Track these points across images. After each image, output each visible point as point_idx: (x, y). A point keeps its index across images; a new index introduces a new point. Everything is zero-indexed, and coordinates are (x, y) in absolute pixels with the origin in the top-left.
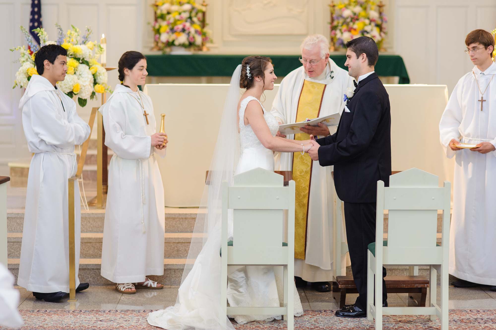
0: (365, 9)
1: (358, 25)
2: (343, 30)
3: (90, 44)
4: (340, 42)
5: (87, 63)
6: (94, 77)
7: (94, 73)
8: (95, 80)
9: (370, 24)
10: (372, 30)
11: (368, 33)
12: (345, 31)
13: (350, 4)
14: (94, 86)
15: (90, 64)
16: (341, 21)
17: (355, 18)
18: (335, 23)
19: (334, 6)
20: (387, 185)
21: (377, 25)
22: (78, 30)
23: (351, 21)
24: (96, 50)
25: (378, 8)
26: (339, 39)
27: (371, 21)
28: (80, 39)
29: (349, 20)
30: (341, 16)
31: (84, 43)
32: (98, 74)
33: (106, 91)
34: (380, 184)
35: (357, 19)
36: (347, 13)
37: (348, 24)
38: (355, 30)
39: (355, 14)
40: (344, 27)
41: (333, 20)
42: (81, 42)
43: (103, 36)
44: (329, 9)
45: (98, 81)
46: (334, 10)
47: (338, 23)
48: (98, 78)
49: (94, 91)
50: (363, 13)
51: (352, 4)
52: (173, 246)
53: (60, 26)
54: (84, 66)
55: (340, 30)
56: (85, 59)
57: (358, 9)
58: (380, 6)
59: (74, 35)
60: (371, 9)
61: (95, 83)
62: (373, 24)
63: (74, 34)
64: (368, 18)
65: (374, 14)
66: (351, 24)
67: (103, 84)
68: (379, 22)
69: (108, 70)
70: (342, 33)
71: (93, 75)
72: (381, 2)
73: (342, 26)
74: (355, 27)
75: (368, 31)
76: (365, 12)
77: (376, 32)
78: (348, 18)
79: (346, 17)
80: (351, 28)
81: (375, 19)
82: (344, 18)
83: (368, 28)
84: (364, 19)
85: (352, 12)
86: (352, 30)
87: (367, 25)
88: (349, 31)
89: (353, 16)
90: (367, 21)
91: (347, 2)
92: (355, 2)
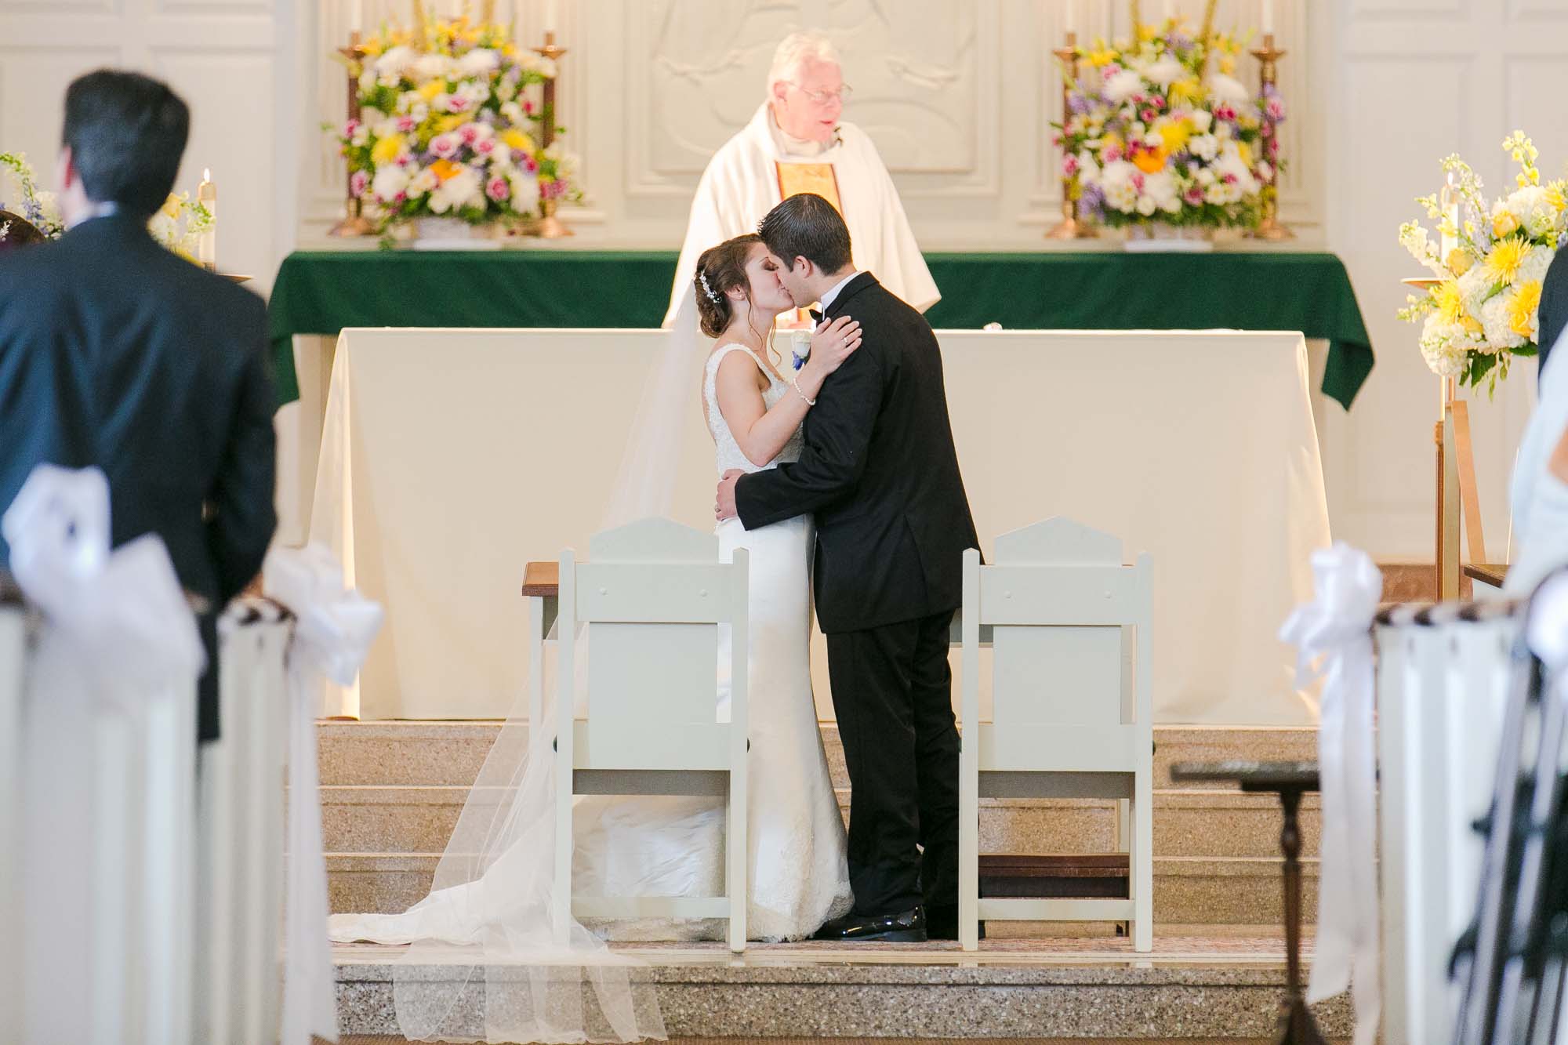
0: (1199, 68)
1: (1163, 134)
2: (1103, 156)
4: (1094, 200)
9: (1212, 130)
10: (1218, 154)
11: (1202, 163)
12: (1112, 157)
13: (1137, 52)
16: (1098, 116)
17: (1155, 104)
18: (1077, 126)
19: (1075, 57)
21: (1243, 135)
23: (1139, 119)
25: (1256, 64)
26: (1089, 188)
27: (1222, 115)
29: (1130, 112)
30: (1099, 99)
35: (1164, 110)
36: (1123, 85)
37: (1123, 131)
38: (1151, 150)
39: (1154, 89)
40: (1111, 142)
41: (1069, 113)
43: (207, 175)
44: (1059, 71)
46: (1075, 74)
47: (1089, 125)
50: (1187, 84)
51: (1147, 47)
55: (1094, 151)
57: (1166, 70)
58: (1267, 58)
60: (1222, 71)
62: (1224, 129)
64: (1208, 108)
65: (1231, 89)
66: (1138, 127)
68: (1251, 119)
70: (1101, 165)
72: (1268, 39)
73: (1100, 136)
74: (1151, 139)
75: (1205, 157)
76: (1195, 78)
77: (1237, 160)
78: (1125, 105)
79: (1119, 102)
80: (1136, 144)
81: (1238, 108)
82: (1111, 104)
83: (1203, 146)
84: (1189, 105)
85: (1144, 80)
86: (1141, 153)
87: (1201, 134)
88: (1129, 157)
89: (1145, 96)
90: (1202, 119)
91: (1124, 41)
92: (1156, 41)
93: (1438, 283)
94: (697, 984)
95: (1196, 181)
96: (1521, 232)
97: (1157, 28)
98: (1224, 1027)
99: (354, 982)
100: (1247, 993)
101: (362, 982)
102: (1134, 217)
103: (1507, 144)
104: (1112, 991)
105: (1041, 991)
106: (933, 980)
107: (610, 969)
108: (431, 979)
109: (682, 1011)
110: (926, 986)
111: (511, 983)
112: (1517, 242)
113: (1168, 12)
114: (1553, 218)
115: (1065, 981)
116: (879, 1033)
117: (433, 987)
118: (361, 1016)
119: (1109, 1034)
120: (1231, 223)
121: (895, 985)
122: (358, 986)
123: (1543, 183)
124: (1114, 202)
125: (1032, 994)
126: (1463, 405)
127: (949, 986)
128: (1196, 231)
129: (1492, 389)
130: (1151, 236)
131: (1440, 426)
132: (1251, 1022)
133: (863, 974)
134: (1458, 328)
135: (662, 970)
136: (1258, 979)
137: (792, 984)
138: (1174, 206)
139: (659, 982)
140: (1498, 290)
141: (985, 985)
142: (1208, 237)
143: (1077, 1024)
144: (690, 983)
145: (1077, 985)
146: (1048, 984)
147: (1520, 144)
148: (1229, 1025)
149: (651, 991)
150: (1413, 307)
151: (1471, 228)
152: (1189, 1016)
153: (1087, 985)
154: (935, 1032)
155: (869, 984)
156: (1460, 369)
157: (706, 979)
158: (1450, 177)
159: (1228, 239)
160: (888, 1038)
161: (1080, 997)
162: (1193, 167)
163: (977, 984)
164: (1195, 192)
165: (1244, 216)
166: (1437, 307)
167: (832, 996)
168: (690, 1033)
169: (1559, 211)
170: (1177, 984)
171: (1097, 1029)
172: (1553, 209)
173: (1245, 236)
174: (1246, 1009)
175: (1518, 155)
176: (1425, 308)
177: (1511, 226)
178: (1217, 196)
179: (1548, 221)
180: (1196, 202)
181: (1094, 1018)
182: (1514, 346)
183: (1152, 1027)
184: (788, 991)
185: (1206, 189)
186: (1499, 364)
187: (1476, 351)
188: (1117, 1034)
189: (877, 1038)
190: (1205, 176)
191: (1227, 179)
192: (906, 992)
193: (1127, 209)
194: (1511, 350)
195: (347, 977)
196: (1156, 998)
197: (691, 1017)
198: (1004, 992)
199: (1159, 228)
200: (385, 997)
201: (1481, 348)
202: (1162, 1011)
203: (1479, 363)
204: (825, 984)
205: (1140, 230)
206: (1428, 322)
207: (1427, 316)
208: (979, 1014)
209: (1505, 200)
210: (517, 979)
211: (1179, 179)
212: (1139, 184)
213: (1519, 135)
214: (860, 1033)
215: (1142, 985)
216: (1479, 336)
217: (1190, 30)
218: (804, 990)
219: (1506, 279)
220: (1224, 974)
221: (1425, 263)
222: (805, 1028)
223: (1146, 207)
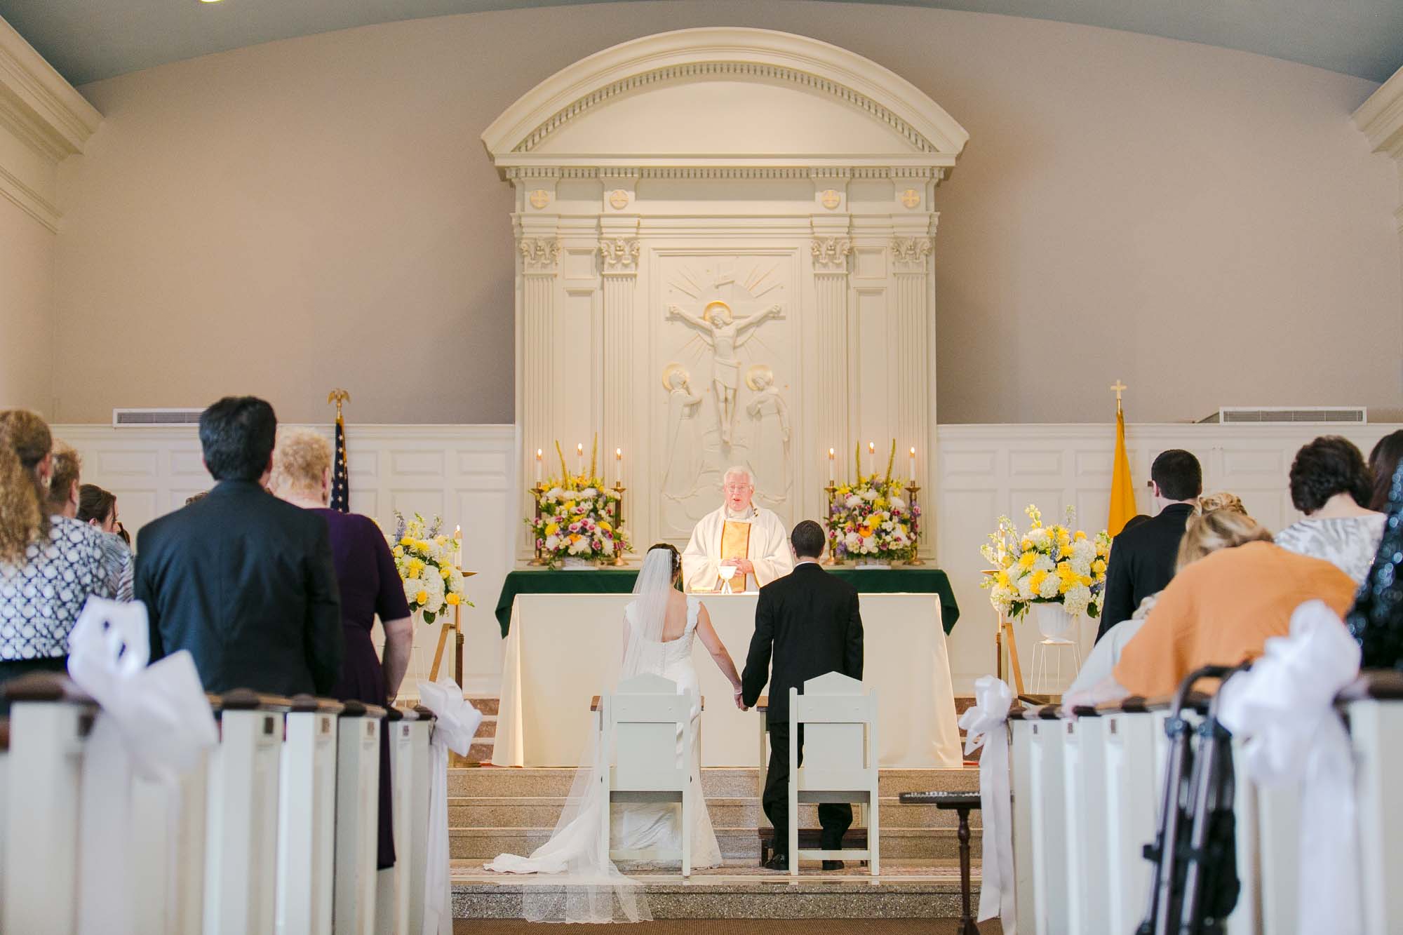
0: (885, 494)
1: (871, 521)
2: (846, 530)
3: (439, 538)
4: (842, 548)
5: (437, 565)
6: (446, 583)
7: (445, 577)
8: (447, 587)
9: (891, 519)
10: (893, 529)
11: (887, 533)
12: (850, 530)
13: (859, 488)
14: (445, 596)
15: (440, 566)
16: (844, 514)
17: (867, 509)
18: (835, 518)
19: (834, 490)
20: (801, 692)
21: (903, 522)
22: (423, 520)
23: (861, 515)
24: (449, 546)
25: (908, 493)
26: (840, 543)
27: (894, 513)
28: (428, 532)
29: (857, 512)
30: (844, 507)
31: (432, 537)
32: (451, 579)
33: (462, 602)
34: (793, 691)
35: (871, 512)
36: (853, 501)
37: (854, 520)
38: (866, 527)
39: (866, 502)
40: (849, 524)
41: (832, 513)
42: (428, 536)
43: (458, 528)
44: (828, 496)
45: (450, 588)
46: (834, 497)
47: (840, 518)
48: (452, 583)
49: (446, 603)
50: (880, 501)
51: (863, 486)
52: (551, 811)
53: (400, 513)
54: (432, 567)
55: (842, 529)
56: (433, 559)
57: (871, 495)
58: (912, 490)
59: (419, 526)
60: (894, 495)
61: (447, 591)
62: (896, 519)
63: (417, 525)
64: (889, 510)
65: (898, 503)
66: (860, 519)
67: (458, 592)
68: (907, 515)
69: (465, 575)
70: (845, 534)
71: (445, 580)
72: (913, 483)
73: (844, 523)
74: (865, 523)
75: (888, 530)
76: (883, 498)
77: (901, 531)
78: (855, 509)
79: (852, 508)
80: (859, 525)
81: (902, 511)
82: (849, 509)
83: (887, 526)
84: (881, 510)
85: (862, 499)
86: (862, 529)
87: (886, 521)
88: (857, 530)
89: (863, 506)
90: (887, 515)
91: (854, 484)
92: (867, 484)
93: (998, 572)
94: (666, 894)
95: (884, 540)
96: (1035, 548)
97: (866, 478)
98: (915, 913)
99: (504, 893)
100: (925, 896)
101: (508, 893)
102: (859, 555)
103: (1027, 510)
104: (861, 896)
105: (828, 896)
106: (777, 891)
107: (625, 887)
108: (541, 892)
109: (659, 906)
110: (774, 894)
111: (579, 894)
112: (1033, 553)
113: (872, 472)
114: (1049, 542)
115: (839, 891)
116: (752, 917)
117: (542, 895)
118: (508, 910)
119: (860, 916)
120: (899, 558)
121: (759, 894)
122: (506, 895)
123: (1044, 527)
124: (850, 549)
125: (824, 898)
126: (1010, 625)
127: (785, 894)
128: (885, 561)
129: (1022, 617)
130: (866, 563)
131: (999, 635)
132: (927, 911)
133: (744, 888)
134: (1008, 591)
135: (649, 887)
136: (930, 890)
137: (711, 893)
138: (875, 551)
139: (648, 893)
140: (1025, 574)
141: (802, 893)
142: (889, 564)
143: (845, 911)
144: (663, 893)
145: (845, 893)
146: (831, 893)
147: (1033, 510)
148: (917, 912)
149: (644, 897)
150: (987, 582)
151: (1012, 547)
152: (898, 908)
153: (850, 893)
154: (779, 916)
155: (747, 893)
156: (1008, 609)
157: (670, 891)
158: (1001, 526)
159: (898, 564)
160: (756, 919)
161: (847, 899)
162: (883, 535)
163: (798, 893)
164: (885, 544)
165: (904, 554)
166: (997, 582)
167: (730, 899)
168: (663, 917)
169: (1051, 539)
170: (893, 892)
171: (855, 914)
172: (1048, 538)
173: (904, 564)
174: (925, 904)
175: (1032, 515)
176: (992, 582)
177: (1030, 546)
178: (893, 546)
179: (1047, 543)
180: (885, 549)
181: (853, 909)
182: (1032, 598)
183: (881, 913)
184: (708, 896)
185: (889, 544)
186: (1025, 607)
187: (1015, 601)
188: (864, 917)
189: (751, 919)
190: (888, 538)
191: (897, 540)
192: (764, 897)
193: (856, 552)
194: (1031, 600)
195: (502, 891)
196: (883, 899)
197: (664, 909)
198: (811, 897)
199: (869, 560)
200: (519, 900)
201: (1018, 599)
202: (885, 905)
203: (1017, 607)
204: (726, 893)
205: (861, 561)
206: (994, 589)
207: (993, 586)
208: (799, 907)
209: (1027, 534)
210: (582, 892)
211: (878, 539)
212: (861, 541)
213: (1033, 506)
214: (743, 917)
215: (875, 893)
216: (1017, 595)
217: (881, 479)
218: (717, 896)
219: (1029, 569)
220: (914, 888)
221: (992, 563)
222: (717, 914)
223: (864, 551)
